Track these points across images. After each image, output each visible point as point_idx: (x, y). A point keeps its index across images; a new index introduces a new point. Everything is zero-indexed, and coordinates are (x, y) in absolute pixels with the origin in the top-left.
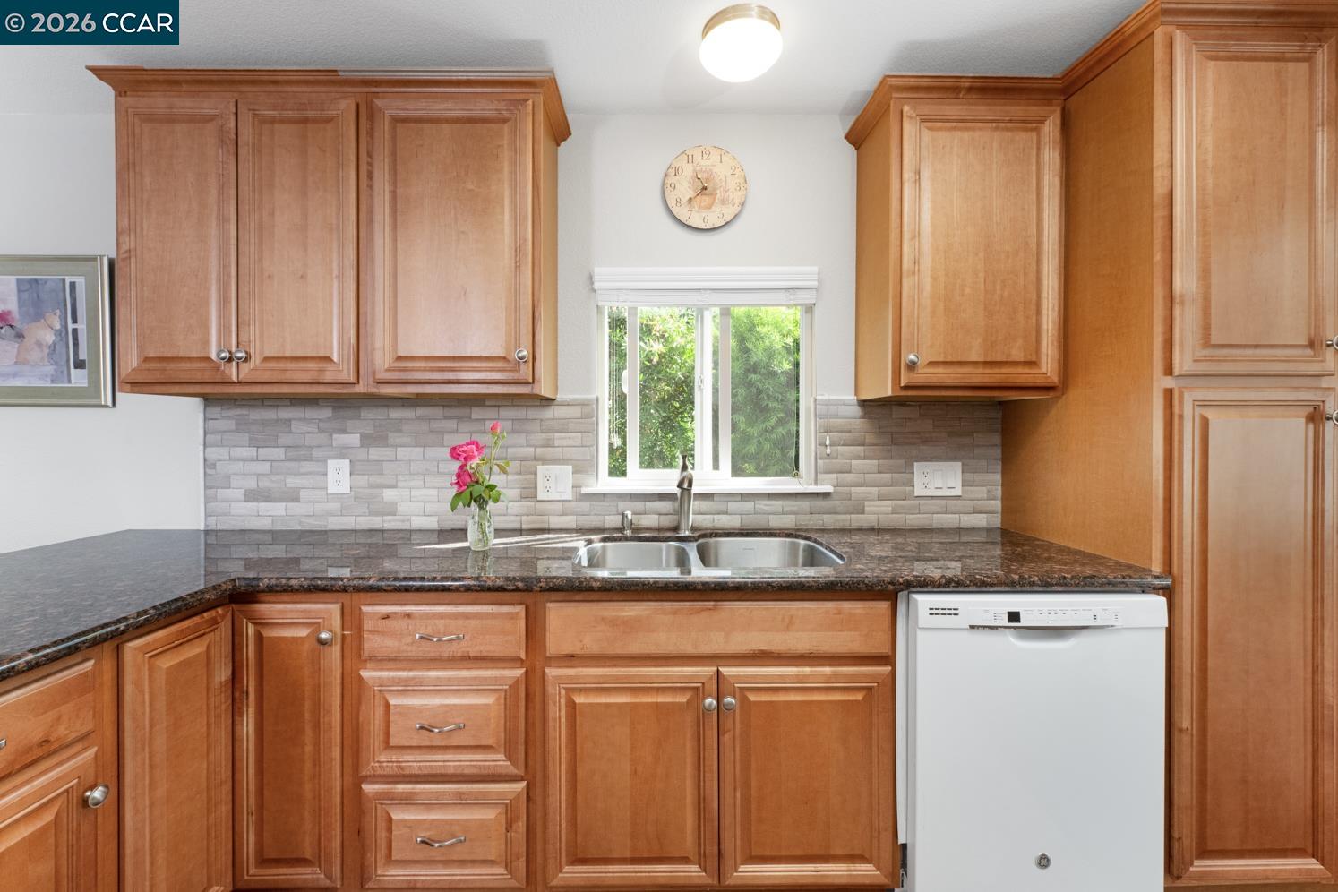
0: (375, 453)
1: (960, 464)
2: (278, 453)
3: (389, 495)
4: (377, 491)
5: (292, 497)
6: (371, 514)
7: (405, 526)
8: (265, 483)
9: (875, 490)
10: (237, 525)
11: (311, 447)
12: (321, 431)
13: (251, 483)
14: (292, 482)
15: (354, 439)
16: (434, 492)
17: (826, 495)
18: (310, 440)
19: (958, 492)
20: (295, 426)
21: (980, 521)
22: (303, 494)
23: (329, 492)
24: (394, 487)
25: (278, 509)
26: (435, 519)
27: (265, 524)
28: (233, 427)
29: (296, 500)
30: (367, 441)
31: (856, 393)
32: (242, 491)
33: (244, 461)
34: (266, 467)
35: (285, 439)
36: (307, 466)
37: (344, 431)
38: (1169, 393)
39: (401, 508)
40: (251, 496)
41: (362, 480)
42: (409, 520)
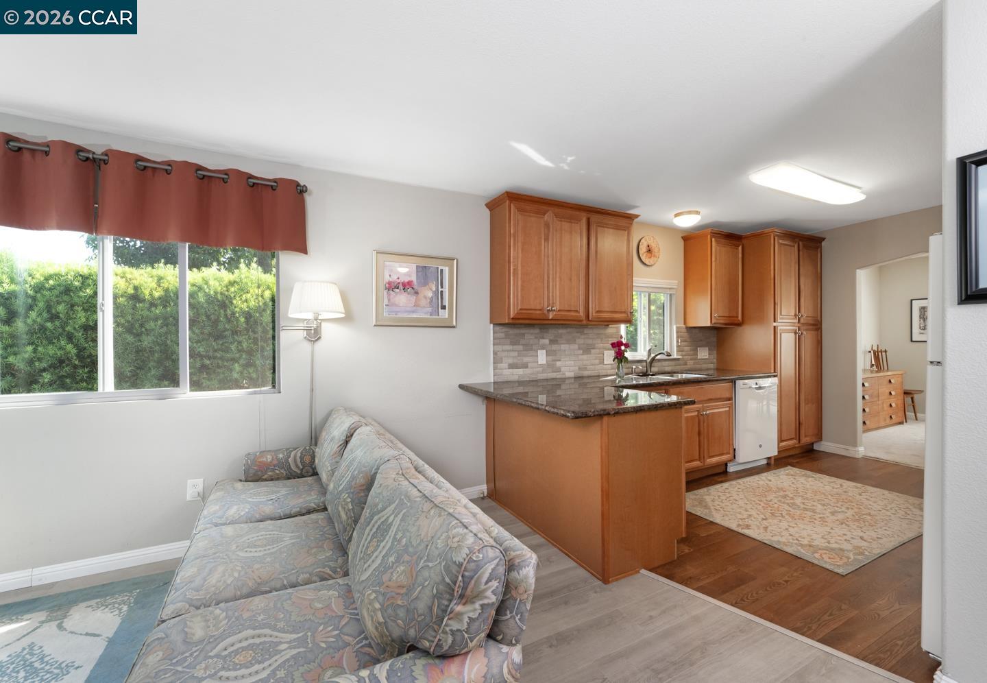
0: (554, 347)
1: (707, 348)
2: (520, 347)
3: (558, 364)
4: (554, 363)
5: (525, 366)
6: (553, 372)
7: (563, 376)
8: (515, 361)
9: (689, 357)
10: (505, 379)
11: (532, 345)
12: (536, 338)
13: (510, 361)
14: (526, 360)
15: (546, 341)
16: (573, 362)
17: (678, 359)
18: (531, 342)
19: (707, 357)
20: (527, 336)
21: (712, 366)
22: (530, 365)
23: (539, 363)
24: (560, 360)
25: (520, 371)
26: (573, 373)
27: (515, 378)
28: (504, 336)
29: (527, 367)
30: (552, 342)
31: (685, 323)
32: (507, 364)
33: (508, 351)
34: (516, 354)
35: (522, 342)
36: (531, 353)
37: (543, 338)
38: (775, 327)
39: (563, 369)
40: (511, 366)
41: (550, 358)
42: (564, 374)
